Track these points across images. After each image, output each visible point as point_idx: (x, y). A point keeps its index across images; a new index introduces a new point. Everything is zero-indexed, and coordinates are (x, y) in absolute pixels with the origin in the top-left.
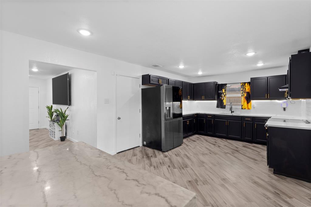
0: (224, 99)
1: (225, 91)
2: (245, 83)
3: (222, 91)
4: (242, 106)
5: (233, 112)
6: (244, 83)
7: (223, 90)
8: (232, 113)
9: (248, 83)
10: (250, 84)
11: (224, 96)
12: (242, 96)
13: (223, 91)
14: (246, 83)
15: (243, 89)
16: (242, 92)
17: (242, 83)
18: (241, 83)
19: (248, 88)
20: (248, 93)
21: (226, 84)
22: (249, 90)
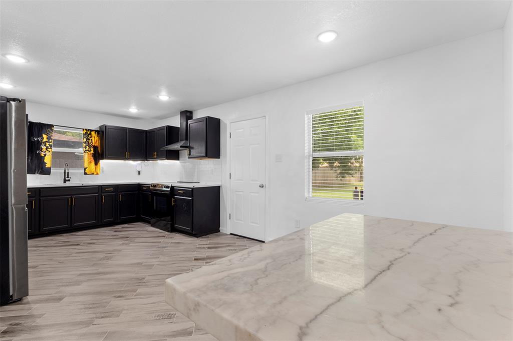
0: (45, 155)
1: (49, 138)
2: (91, 131)
3: (43, 138)
4: (85, 169)
5: (69, 180)
6: (89, 130)
7: (45, 136)
8: (65, 182)
9: (96, 131)
10: (98, 134)
11: (46, 149)
12: (85, 152)
13: (45, 140)
14: (93, 131)
15: (87, 139)
16: (85, 145)
17: (86, 129)
18: (83, 129)
19: (95, 139)
20: (95, 148)
21: (52, 126)
22: (97, 142)
